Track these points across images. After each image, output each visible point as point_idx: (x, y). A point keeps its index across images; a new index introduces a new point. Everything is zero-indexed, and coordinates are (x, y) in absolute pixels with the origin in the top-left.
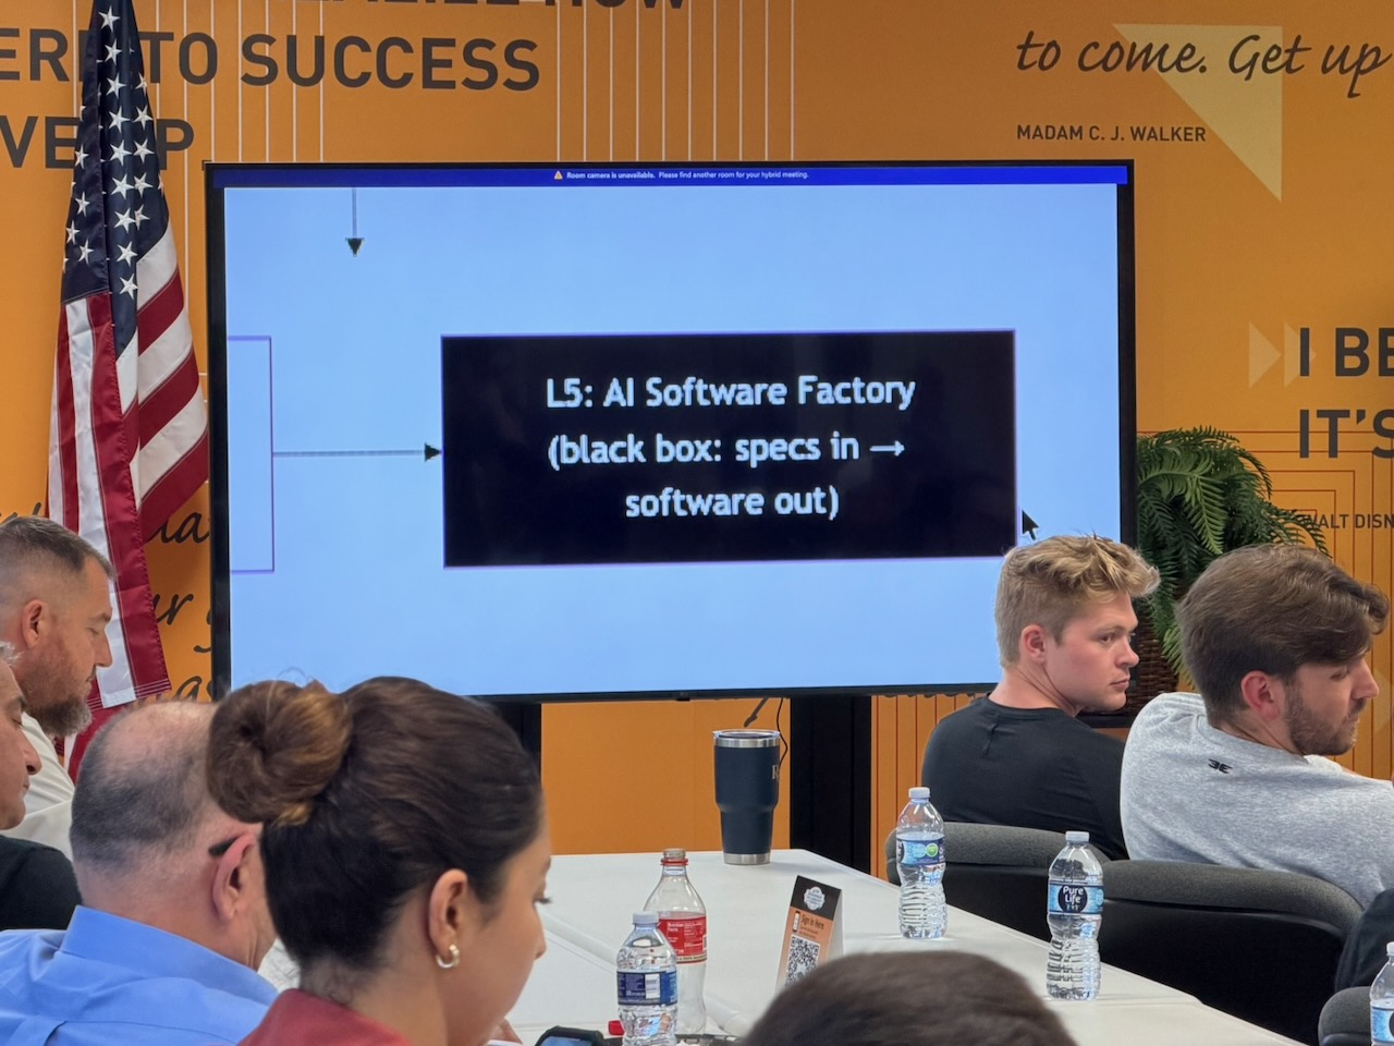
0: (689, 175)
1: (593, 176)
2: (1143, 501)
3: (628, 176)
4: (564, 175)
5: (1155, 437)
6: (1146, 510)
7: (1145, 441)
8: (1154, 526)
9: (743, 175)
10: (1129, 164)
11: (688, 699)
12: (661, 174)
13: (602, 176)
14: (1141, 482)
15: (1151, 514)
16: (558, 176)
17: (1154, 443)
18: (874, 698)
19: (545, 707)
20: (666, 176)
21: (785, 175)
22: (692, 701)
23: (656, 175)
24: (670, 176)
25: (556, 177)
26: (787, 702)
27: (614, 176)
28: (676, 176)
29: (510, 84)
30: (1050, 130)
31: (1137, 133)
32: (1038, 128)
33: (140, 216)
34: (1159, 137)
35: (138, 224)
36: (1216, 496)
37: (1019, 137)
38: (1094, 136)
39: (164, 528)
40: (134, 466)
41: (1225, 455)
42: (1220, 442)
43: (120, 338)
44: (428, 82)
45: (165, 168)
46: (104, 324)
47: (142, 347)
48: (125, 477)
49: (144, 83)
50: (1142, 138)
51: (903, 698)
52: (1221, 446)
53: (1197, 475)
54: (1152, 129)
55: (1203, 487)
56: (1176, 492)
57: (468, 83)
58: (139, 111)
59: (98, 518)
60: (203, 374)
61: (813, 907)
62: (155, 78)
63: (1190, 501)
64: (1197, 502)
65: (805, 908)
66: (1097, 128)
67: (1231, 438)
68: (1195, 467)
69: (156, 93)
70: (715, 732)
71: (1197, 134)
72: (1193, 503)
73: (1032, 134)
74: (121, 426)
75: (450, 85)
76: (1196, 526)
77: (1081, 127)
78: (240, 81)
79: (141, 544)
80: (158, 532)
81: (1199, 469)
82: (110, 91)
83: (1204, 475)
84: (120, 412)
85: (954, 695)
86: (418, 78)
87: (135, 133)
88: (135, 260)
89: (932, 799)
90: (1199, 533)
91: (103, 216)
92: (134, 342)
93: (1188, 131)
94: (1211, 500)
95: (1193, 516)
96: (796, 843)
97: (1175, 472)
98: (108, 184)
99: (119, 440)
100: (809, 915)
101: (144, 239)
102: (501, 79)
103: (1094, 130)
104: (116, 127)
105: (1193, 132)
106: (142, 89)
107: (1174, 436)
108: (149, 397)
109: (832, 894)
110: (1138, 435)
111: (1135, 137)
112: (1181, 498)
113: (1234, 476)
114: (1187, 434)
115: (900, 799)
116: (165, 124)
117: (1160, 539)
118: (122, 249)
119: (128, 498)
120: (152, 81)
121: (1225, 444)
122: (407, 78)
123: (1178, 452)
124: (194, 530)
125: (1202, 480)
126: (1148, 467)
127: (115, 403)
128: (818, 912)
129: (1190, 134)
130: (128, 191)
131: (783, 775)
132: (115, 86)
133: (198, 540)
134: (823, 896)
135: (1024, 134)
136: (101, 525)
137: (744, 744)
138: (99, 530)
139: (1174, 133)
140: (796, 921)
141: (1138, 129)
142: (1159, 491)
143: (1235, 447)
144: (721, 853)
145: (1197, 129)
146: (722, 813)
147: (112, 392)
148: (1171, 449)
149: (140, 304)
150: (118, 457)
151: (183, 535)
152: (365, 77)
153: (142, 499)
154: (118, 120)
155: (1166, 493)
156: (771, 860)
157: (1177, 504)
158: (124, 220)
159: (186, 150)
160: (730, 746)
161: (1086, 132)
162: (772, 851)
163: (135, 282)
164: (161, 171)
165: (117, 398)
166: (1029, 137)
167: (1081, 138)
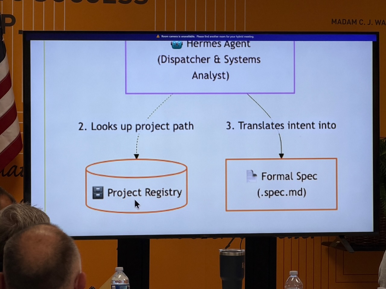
0: (208, 37)
1: (171, 37)
3: (185, 37)
9: (229, 37)
10: (377, 34)
12: (197, 36)
13: (175, 37)
16: (158, 36)
18: (277, 238)
19: (151, 240)
21: (245, 37)
22: (208, 238)
24: (201, 37)
26: (244, 239)
27: (179, 37)
29: (137, 2)
30: (344, 21)
32: (339, 20)
37: (332, 24)
44: (105, 1)
50: (379, 24)
51: (286, 238)
54: (384, 21)
70: (220, 250)
78: (33, 0)
80: (1, 172)
103: (361, 21)
110: (380, 138)
115: (286, 275)
116: (5, 16)
124: (14, 172)
126: (382, 151)
133: (16, 176)
135: (334, 22)
137: (231, 254)
141: (378, 20)
151: (10, 174)
159: (13, 26)
160: (226, 255)
161: (358, 22)
164: (4, 34)
166: (336, 24)
167: (356, 24)
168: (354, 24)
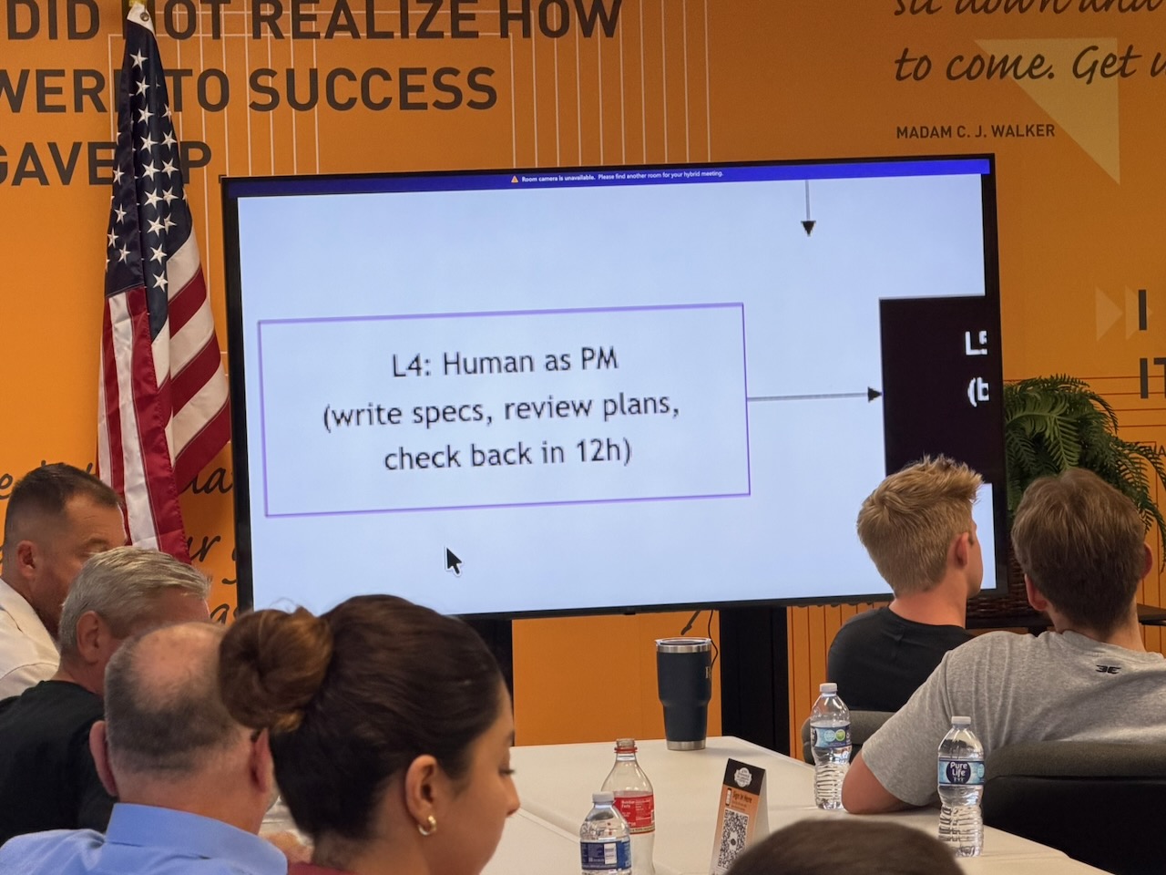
0: (623, 177)
1: (544, 179)
2: (1011, 438)
3: (573, 178)
4: (519, 179)
5: (1019, 384)
6: (1012, 445)
7: (1011, 388)
8: (1019, 459)
9: (668, 175)
10: (991, 157)
11: (634, 613)
12: (600, 176)
13: (551, 179)
14: (1008, 422)
15: (1017, 449)
16: (515, 180)
17: (1018, 389)
18: (789, 609)
19: (514, 622)
20: (604, 177)
21: (703, 174)
22: (637, 615)
23: (596, 177)
24: (607, 177)
25: (513, 181)
26: (716, 613)
27: (561, 179)
28: (613, 177)
29: (472, 104)
30: (924, 130)
31: (997, 131)
32: (914, 129)
33: (168, 223)
34: (1015, 134)
35: (167, 230)
36: (1072, 432)
37: (898, 137)
38: (961, 134)
39: (195, 481)
40: (169, 430)
41: (1077, 398)
42: (1073, 387)
43: (155, 325)
44: (405, 105)
45: (188, 182)
46: (141, 313)
47: (173, 332)
48: (162, 440)
49: (169, 112)
50: (1001, 135)
51: (813, 608)
52: (1075, 389)
53: (1055, 415)
54: (1010, 127)
55: (1060, 426)
56: (1038, 430)
57: (438, 104)
58: (166, 136)
59: (140, 475)
60: (224, 353)
61: (742, 784)
62: (178, 108)
63: (1050, 437)
64: (1055, 438)
65: (736, 786)
66: (964, 128)
67: (1082, 384)
68: (1053, 408)
69: (179, 120)
70: (658, 641)
71: (1048, 130)
72: (1052, 439)
73: (909, 135)
74: (157, 398)
75: (423, 106)
76: (1055, 458)
77: (950, 129)
78: (248, 108)
79: (176, 496)
80: (189, 486)
81: (1056, 410)
82: (141, 119)
83: (1060, 415)
84: (156, 386)
85: (857, 604)
86: (396, 102)
87: (162, 154)
88: (165, 259)
89: (839, 693)
90: (1058, 464)
91: (138, 224)
92: (166, 328)
93: (1040, 128)
94: (1067, 436)
95: (1052, 450)
96: (726, 731)
97: (1036, 413)
98: (141, 197)
99: (156, 409)
100: (738, 791)
101: (172, 242)
102: (465, 101)
103: (961, 129)
104: (146, 149)
105: (1045, 128)
106: (167, 117)
107: (1034, 383)
108: (179, 373)
109: (758, 774)
110: (1004, 383)
111: (995, 135)
112: (1041, 435)
113: (1086, 415)
114: (1046, 381)
115: (813, 693)
116: (188, 145)
117: (1026, 469)
118: (154, 250)
119: (165, 458)
120: (176, 110)
121: (1077, 389)
122: (387, 102)
123: (1039, 397)
124: (220, 482)
125: (1059, 420)
126: (1013, 410)
127: (151, 379)
128: (744, 789)
129: (1042, 130)
130: (158, 202)
131: (715, 674)
132: (145, 115)
133: (223, 491)
134: (750, 776)
135: (902, 134)
136: (142, 480)
137: (681, 649)
138: (141, 485)
139: (1029, 130)
140: (728, 797)
141: (998, 128)
142: (1023, 429)
143: (1086, 391)
144: (665, 741)
145: (1048, 126)
146: (665, 709)
147: (148, 370)
148: (1032, 394)
149: (170, 296)
150: (156, 424)
151: (211, 486)
152: (352, 102)
153: (176, 458)
154: (148, 143)
155: (1029, 430)
156: (707, 745)
157: (1038, 440)
158: (155, 227)
159: (205, 167)
160: (670, 651)
161: (954, 131)
162: (707, 739)
163: (166, 278)
164: (185, 185)
165: (153, 374)
166: (906, 137)
167: (950, 136)
168: (946, 137)
